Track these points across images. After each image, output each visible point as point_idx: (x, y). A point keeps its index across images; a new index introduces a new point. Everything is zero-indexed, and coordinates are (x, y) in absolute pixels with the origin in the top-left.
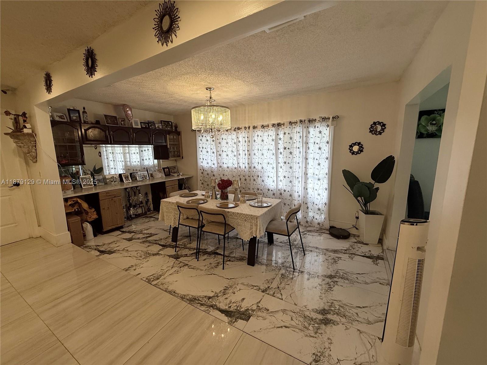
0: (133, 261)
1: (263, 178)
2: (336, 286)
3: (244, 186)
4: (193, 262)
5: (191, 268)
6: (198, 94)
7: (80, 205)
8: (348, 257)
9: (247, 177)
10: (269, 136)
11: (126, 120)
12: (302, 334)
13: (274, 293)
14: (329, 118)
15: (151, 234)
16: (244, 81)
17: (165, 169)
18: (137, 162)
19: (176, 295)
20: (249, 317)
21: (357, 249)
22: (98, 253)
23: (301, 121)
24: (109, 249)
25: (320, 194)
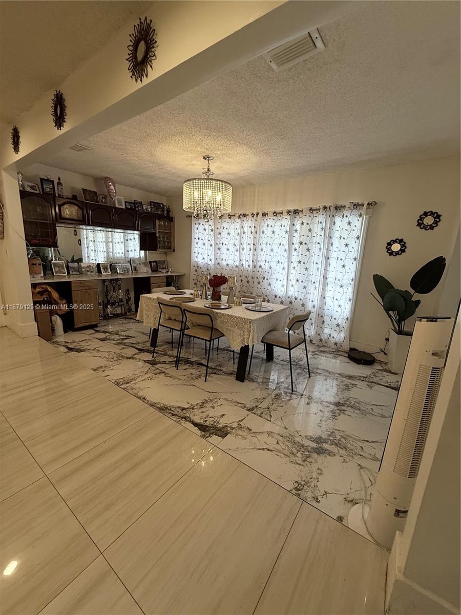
0: (103, 362)
1: (270, 281)
2: (342, 415)
3: (244, 289)
4: (172, 370)
5: (168, 376)
6: (195, 166)
7: (49, 293)
8: (366, 385)
9: (250, 279)
10: (283, 226)
11: (108, 198)
12: (287, 459)
13: (262, 413)
14: (363, 205)
15: (128, 336)
16: (250, 147)
17: (152, 263)
18: (121, 254)
19: (146, 401)
20: (226, 434)
21: (381, 378)
22: (67, 350)
23: (325, 208)
24: (78, 347)
25: (341, 305)
